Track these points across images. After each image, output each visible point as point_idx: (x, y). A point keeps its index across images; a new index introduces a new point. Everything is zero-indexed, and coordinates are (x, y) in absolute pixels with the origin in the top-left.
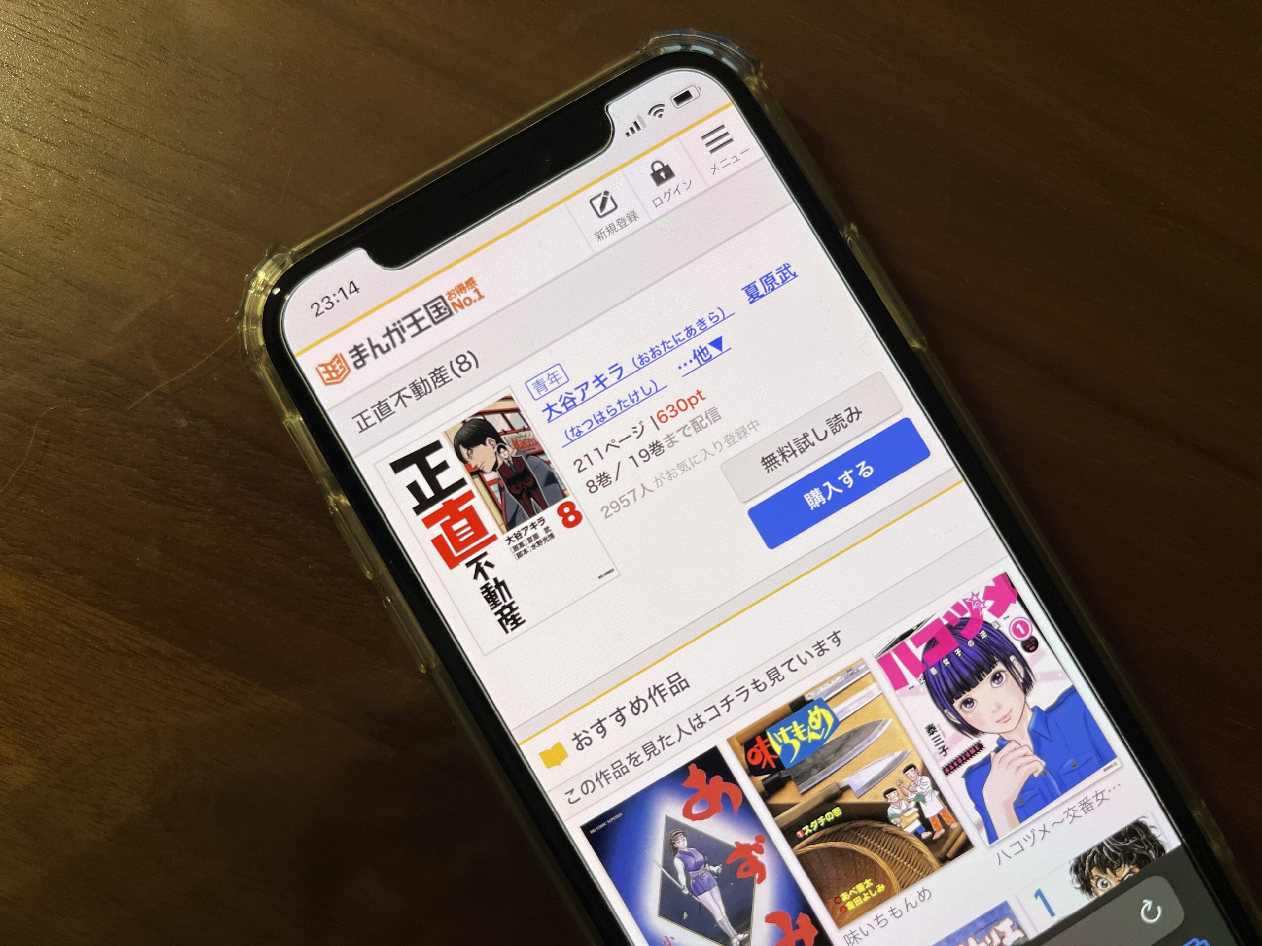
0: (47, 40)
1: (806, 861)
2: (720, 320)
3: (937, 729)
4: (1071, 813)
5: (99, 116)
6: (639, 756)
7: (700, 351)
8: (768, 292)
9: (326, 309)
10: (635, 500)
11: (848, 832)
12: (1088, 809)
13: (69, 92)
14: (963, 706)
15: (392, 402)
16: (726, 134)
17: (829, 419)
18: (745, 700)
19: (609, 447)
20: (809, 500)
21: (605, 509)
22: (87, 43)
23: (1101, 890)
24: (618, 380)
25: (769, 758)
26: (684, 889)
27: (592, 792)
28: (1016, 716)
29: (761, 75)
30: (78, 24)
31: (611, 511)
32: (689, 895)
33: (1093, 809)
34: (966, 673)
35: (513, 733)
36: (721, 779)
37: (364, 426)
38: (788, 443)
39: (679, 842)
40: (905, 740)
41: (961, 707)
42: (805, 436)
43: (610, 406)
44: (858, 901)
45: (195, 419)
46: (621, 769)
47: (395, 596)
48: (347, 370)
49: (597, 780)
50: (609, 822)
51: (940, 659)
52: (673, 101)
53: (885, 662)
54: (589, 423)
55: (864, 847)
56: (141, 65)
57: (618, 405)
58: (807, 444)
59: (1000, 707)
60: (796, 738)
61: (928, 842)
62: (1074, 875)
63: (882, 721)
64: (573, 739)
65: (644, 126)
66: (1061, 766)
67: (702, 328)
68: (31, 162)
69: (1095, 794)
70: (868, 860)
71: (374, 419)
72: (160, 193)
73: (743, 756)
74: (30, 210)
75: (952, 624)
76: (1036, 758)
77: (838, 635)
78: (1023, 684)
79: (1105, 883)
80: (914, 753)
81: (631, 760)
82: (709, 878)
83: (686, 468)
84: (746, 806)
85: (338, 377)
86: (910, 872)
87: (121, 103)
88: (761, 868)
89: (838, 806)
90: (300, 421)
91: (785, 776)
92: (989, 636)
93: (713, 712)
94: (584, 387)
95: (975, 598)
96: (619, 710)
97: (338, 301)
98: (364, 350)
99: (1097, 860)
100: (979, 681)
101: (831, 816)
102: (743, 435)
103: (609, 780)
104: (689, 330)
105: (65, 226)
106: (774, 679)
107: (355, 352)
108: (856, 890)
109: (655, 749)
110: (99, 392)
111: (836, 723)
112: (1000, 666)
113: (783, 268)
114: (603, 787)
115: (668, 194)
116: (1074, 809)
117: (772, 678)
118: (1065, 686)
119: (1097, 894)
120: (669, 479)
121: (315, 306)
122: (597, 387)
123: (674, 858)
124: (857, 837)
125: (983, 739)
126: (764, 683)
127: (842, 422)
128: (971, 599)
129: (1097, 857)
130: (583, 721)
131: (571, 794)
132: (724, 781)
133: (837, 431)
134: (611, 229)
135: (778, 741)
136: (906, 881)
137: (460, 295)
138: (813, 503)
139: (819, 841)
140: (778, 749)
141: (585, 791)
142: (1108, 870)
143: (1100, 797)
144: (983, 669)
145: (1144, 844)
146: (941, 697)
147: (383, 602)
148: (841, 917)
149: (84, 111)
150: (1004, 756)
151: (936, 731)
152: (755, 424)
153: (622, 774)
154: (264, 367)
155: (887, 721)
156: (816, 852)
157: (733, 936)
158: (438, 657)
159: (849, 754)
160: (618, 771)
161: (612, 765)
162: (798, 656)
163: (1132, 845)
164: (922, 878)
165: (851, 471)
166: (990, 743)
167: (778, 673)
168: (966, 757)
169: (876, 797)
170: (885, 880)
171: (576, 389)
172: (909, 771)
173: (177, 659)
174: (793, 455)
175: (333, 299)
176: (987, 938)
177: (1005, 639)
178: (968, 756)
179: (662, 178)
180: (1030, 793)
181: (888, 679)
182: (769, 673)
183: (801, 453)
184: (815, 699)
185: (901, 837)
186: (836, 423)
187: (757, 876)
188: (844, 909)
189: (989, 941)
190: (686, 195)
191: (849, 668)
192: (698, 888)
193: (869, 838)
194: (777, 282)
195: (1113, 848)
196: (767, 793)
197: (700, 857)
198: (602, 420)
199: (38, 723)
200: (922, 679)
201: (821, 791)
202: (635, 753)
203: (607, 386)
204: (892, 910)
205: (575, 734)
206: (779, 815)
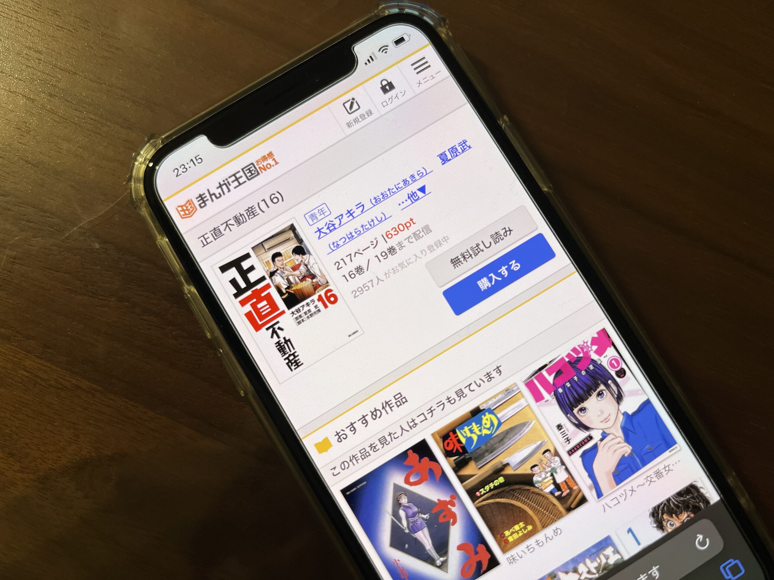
0: (18, 18)
1: (482, 511)
2: (424, 175)
3: (563, 427)
4: (649, 479)
5: (48, 62)
6: (376, 445)
7: (412, 194)
8: (453, 157)
9: (183, 172)
10: (373, 286)
11: (509, 492)
12: (659, 476)
13: (30, 48)
14: (579, 412)
15: (222, 228)
16: (427, 62)
17: (492, 235)
18: (443, 410)
19: (357, 254)
20: (480, 285)
21: (354, 292)
22: (41, 19)
23: (670, 528)
24: (361, 213)
25: (458, 446)
26: (406, 529)
27: (347, 468)
28: (613, 418)
29: (447, 27)
30: (36, 8)
31: (358, 293)
32: (408, 533)
33: (663, 476)
34: (581, 392)
35: (298, 432)
36: (428, 459)
37: (205, 243)
38: (467, 250)
39: (402, 500)
40: (543, 433)
41: (578, 413)
42: (478, 245)
43: (357, 229)
44: (516, 536)
45: (104, 244)
46: (366, 454)
47: (224, 349)
48: (195, 209)
49: (351, 460)
50: (358, 487)
51: (564, 383)
52: (393, 43)
53: (530, 385)
54: (344, 240)
55: (519, 501)
56: (73, 31)
57: (362, 228)
58: (479, 250)
59: (603, 413)
60: (475, 433)
61: (559, 498)
62: (652, 519)
63: (528, 422)
64: (336, 435)
65: (376, 58)
66: (642, 450)
67: (413, 180)
68: (7, 90)
69: (664, 467)
70: (521, 510)
71: (211, 238)
72: (83, 107)
73: (442, 445)
74: (6, 119)
75: (571, 361)
76: (626, 444)
77: (500, 368)
78: (617, 398)
79: (672, 523)
80: (549, 443)
81: (371, 448)
82: (421, 522)
83: (404, 266)
84: (444, 477)
85: (189, 213)
86: (548, 517)
87: (61, 54)
88: (454, 516)
89: (502, 476)
90: (167, 242)
91: (468, 457)
92: (595, 368)
93: (422, 417)
94: (340, 217)
95: (585, 345)
96: (364, 417)
97: (190, 167)
98: (206, 197)
99: (667, 509)
100: (589, 397)
101: (497, 482)
102: (439, 245)
103: (358, 461)
104: (405, 181)
105: (27, 128)
106: (460, 396)
107: (200, 198)
108: (514, 529)
109: (387, 441)
110: (46, 228)
111: (500, 424)
112: (602, 387)
113: (463, 142)
114: (354, 465)
115: (391, 100)
116: (651, 476)
117: (459, 395)
118: (643, 399)
119: (667, 531)
120: (393, 273)
121: (176, 171)
122: (348, 217)
123: (399, 510)
124: (514, 495)
125: (593, 433)
126: (454, 399)
127: (500, 236)
128: (583, 345)
129: (667, 507)
130: (341, 424)
131: (334, 470)
132: (430, 460)
133: (497, 242)
134: (356, 121)
135: (463, 435)
136: (546, 523)
137: (264, 162)
138: (483, 287)
139: (490, 498)
140: (463, 440)
141: (343, 467)
142: (674, 515)
143: (667, 469)
144: (591, 389)
145: (696, 498)
146: (565, 407)
147: (218, 352)
148: (505, 546)
149: (39, 59)
150: (605, 443)
151: (563, 428)
152: (446, 238)
153: (366, 457)
154: (144, 209)
155: (531, 422)
156: (488, 505)
157: (437, 559)
158: (251, 385)
159: (509, 443)
160: (363, 455)
161: (360, 451)
162: (475, 382)
163: (688, 499)
164: (556, 521)
165: (506, 267)
166: (597, 435)
167: (463, 392)
168: (582, 444)
169: (526, 470)
170: (533, 523)
171: (336, 218)
172: (546, 454)
173: (92, 391)
174: (470, 257)
175: (187, 166)
176: (598, 559)
177: (605, 370)
178: (583, 443)
179: (387, 89)
180: (623, 467)
181: (531, 395)
182: (457, 392)
183: (475, 256)
184: (486, 409)
185: (541, 496)
186: (497, 237)
187: (451, 520)
188: (507, 541)
189: (599, 561)
190: (402, 100)
191: (507, 389)
192: (414, 529)
193: (521, 496)
194: (459, 151)
195: (677, 501)
196: (457, 468)
197: (415, 509)
198: (352, 237)
199: (7, 431)
200: (553, 395)
201: (491, 466)
202: (374, 443)
203: (355, 216)
204: (537, 542)
205: (337, 432)
206: (465, 481)
